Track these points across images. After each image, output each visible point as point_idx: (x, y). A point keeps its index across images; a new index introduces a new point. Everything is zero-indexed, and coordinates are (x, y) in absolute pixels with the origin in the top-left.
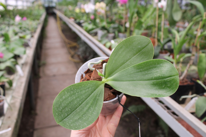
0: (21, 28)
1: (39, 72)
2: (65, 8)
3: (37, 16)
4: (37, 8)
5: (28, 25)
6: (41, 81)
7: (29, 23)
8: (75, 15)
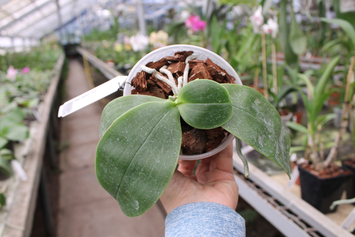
0: (20, 87)
1: (58, 162)
2: (96, 45)
3: (48, 62)
4: (48, 48)
5: (33, 80)
6: (63, 178)
7: (34, 76)
8: (114, 55)
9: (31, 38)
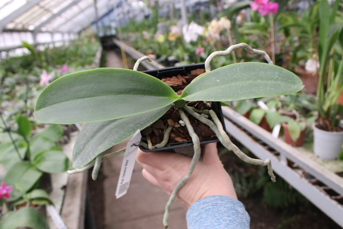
2: (133, 36)
4: (86, 41)
8: (156, 46)
9: (69, 32)
